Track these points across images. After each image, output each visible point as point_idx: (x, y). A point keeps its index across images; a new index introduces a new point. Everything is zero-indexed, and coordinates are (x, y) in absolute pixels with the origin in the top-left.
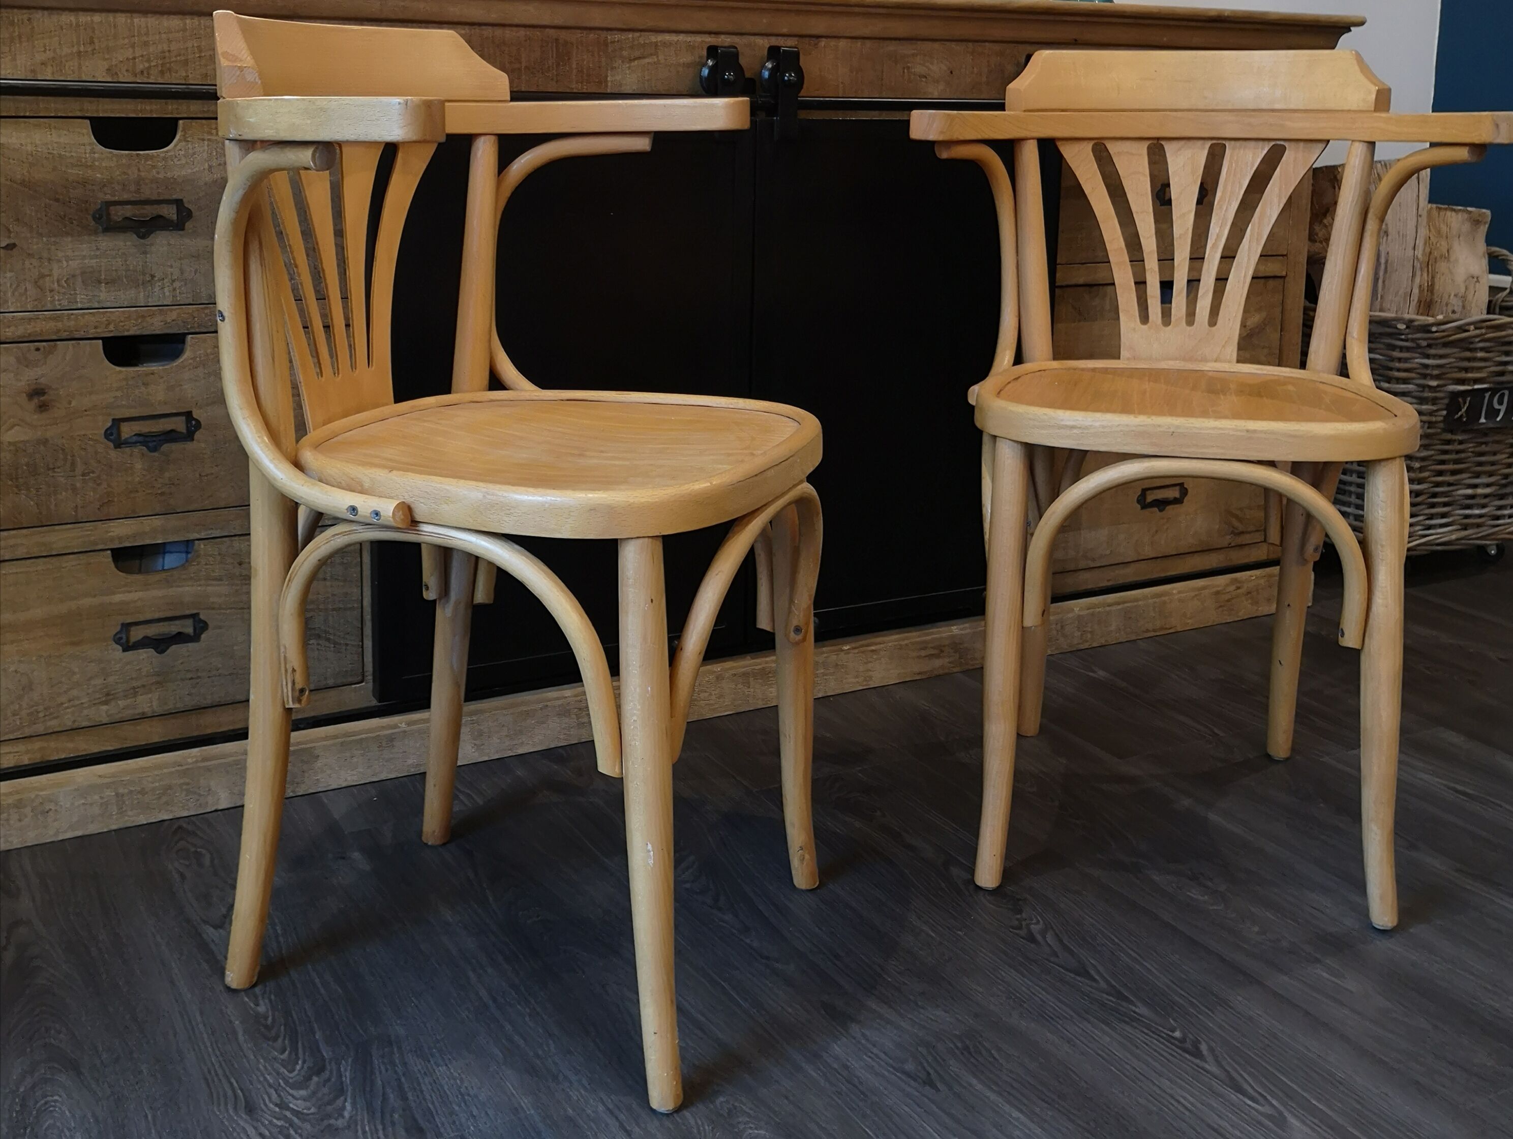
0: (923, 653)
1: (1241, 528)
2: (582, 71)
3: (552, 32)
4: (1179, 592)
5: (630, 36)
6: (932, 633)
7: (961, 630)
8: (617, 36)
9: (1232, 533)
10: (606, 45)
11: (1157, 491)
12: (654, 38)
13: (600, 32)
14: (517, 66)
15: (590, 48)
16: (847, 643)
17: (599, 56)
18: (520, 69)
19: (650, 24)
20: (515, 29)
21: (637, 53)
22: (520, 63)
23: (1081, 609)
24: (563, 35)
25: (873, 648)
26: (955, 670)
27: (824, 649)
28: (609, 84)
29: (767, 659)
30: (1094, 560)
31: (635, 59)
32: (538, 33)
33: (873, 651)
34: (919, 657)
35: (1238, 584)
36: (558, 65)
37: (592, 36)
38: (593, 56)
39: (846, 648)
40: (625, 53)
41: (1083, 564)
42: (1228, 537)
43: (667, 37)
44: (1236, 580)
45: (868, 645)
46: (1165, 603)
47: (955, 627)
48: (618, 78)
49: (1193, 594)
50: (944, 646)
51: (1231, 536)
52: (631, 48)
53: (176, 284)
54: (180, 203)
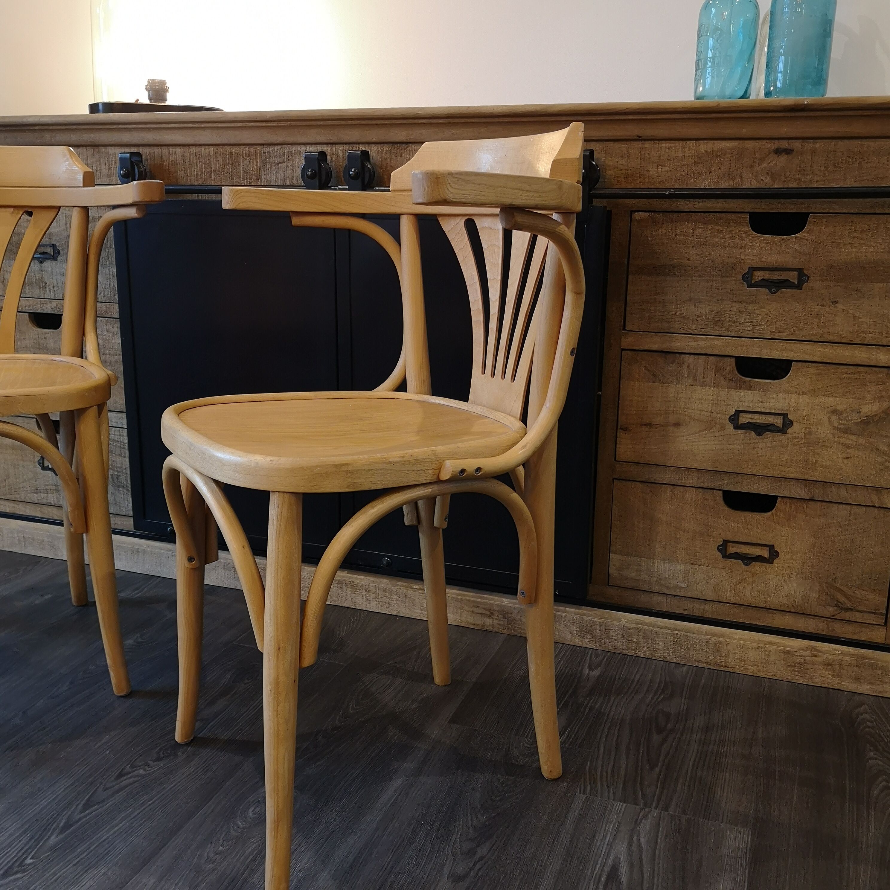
0: (476, 610)
1: (849, 605)
2: (247, 173)
3: (227, 148)
4: (741, 639)
5: (276, 148)
6: (486, 598)
7: (511, 603)
8: (267, 149)
9: (837, 606)
10: (261, 154)
11: (742, 546)
13: (257, 147)
14: (209, 170)
15: (251, 157)
17: (257, 162)
18: (211, 171)
19: (280, 140)
20: (207, 147)
21: (279, 160)
22: (211, 168)
23: (628, 621)
24: (235, 150)
27: (399, 583)
28: (263, 180)
29: (358, 577)
31: (278, 164)
32: (220, 149)
34: (473, 612)
37: (252, 149)
38: (253, 162)
39: (414, 587)
40: (273, 160)
41: (655, 588)
42: (831, 609)
44: (815, 648)
46: (720, 643)
47: (507, 600)
48: (268, 176)
49: (756, 645)
50: (494, 610)
51: (836, 608)
52: (276, 156)
53: (56, 289)
54: (54, 246)
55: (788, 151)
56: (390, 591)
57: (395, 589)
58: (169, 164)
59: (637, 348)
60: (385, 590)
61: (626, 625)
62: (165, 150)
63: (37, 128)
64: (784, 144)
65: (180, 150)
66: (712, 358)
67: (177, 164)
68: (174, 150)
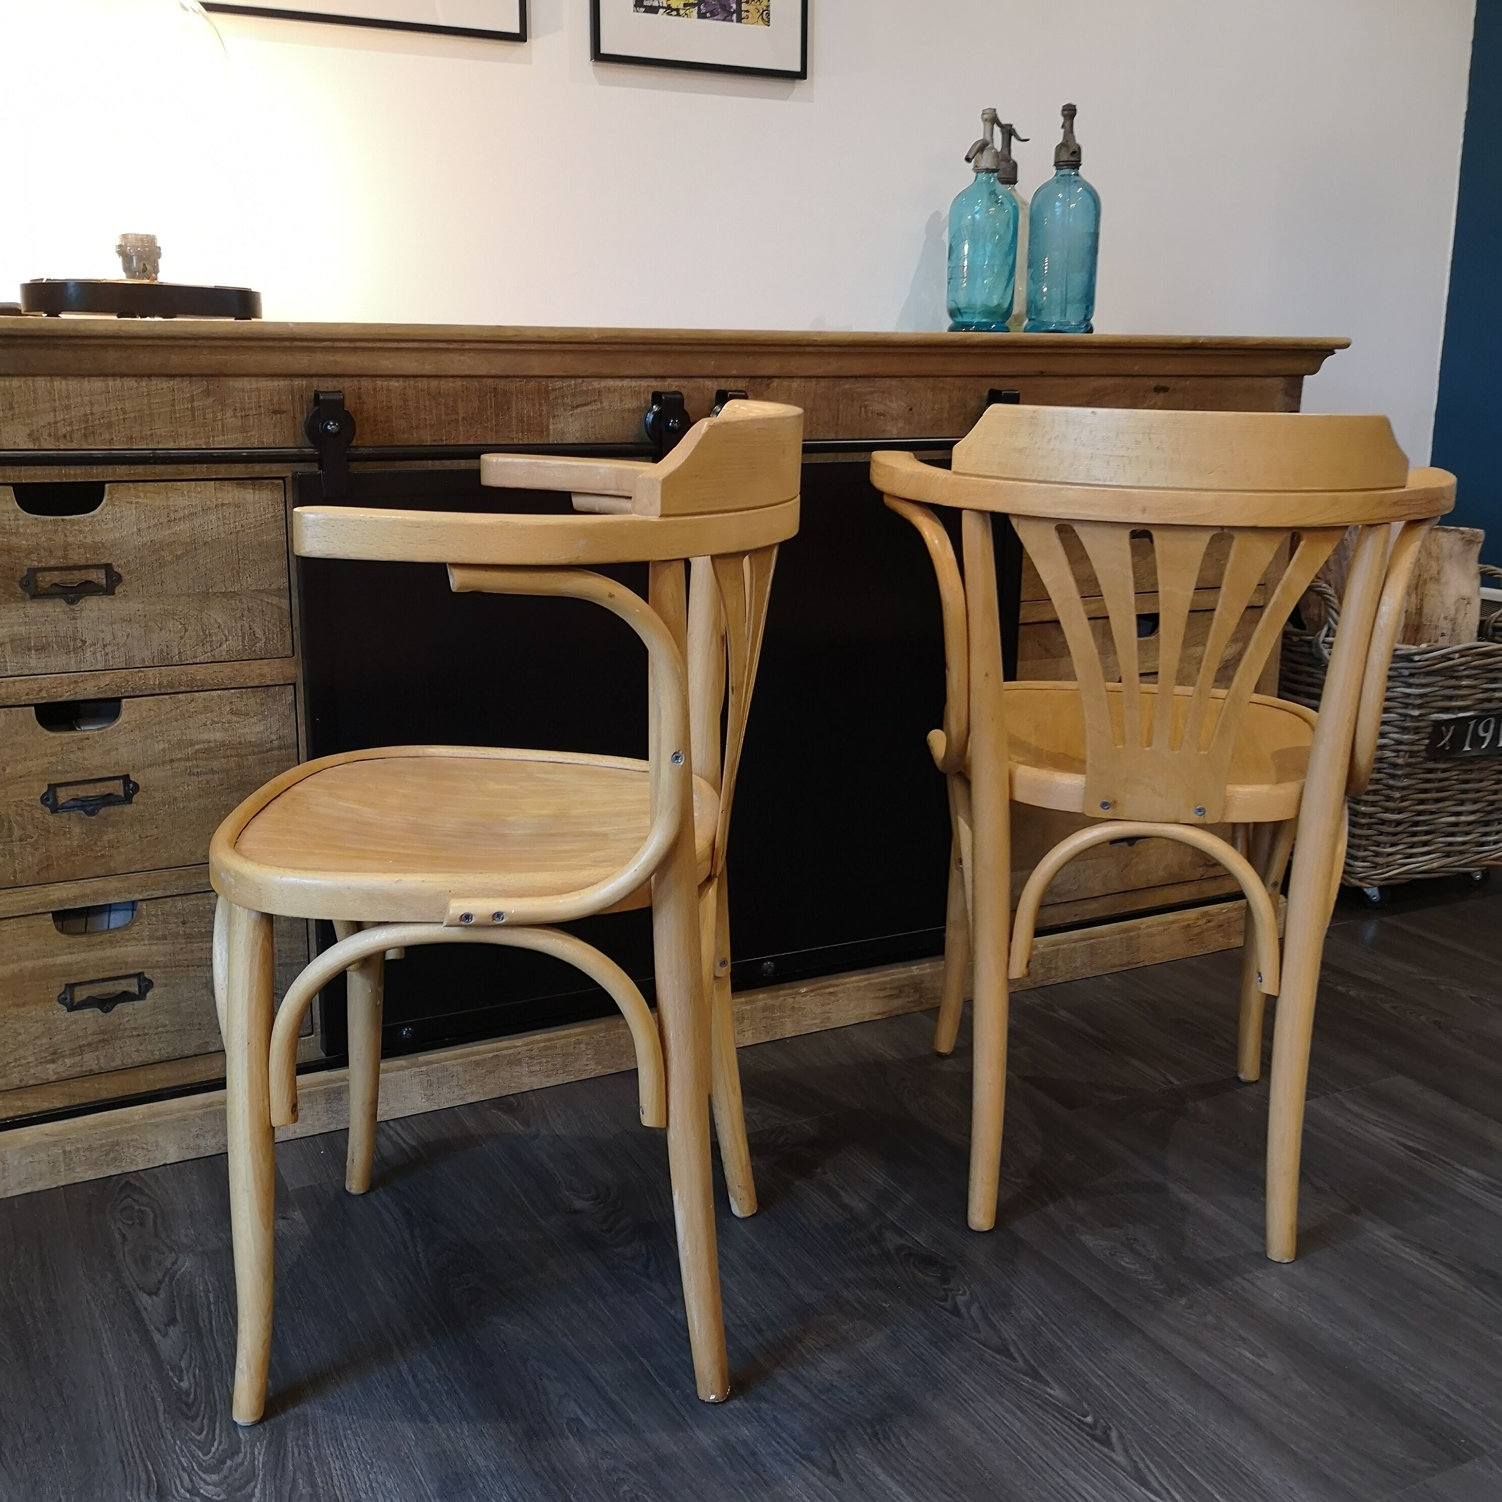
0: (882, 994)
2: (522, 421)
3: (490, 382)
4: (1148, 927)
5: (573, 382)
6: (892, 974)
7: (921, 969)
8: (559, 384)
9: (1205, 864)
10: (547, 392)
12: (597, 384)
13: (541, 380)
14: (454, 417)
15: (530, 397)
16: (802, 987)
17: (540, 405)
18: (457, 421)
19: (592, 370)
20: (450, 380)
21: (579, 401)
22: (458, 414)
23: (1046, 946)
24: (502, 384)
25: (831, 990)
26: (915, 1009)
27: (781, 992)
28: (551, 432)
30: (1060, 895)
31: (577, 407)
32: (475, 383)
33: (831, 993)
34: (877, 998)
35: (1209, 917)
36: (497, 415)
37: (532, 384)
38: (534, 405)
39: (803, 990)
40: (567, 401)
42: (1201, 869)
43: (611, 383)
44: (1206, 914)
45: (827, 987)
46: (1131, 938)
47: (916, 967)
48: (560, 426)
49: (1162, 928)
50: (904, 986)
51: (1204, 868)
52: (574, 395)
53: (108, 649)
54: (108, 567)
55: (1165, 389)
56: (772, 1008)
57: (777, 1002)
58: (375, 408)
59: (1031, 621)
60: (765, 1009)
61: (1046, 950)
62: (366, 383)
63: (92, 342)
64: (1163, 382)
65: (397, 384)
66: (1099, 621)
67: (391, 407)
68: (386, 383)
